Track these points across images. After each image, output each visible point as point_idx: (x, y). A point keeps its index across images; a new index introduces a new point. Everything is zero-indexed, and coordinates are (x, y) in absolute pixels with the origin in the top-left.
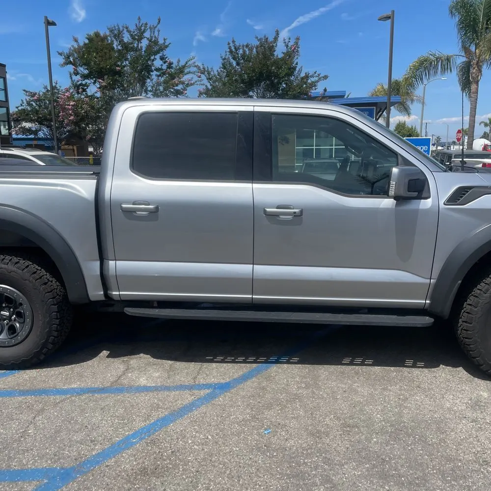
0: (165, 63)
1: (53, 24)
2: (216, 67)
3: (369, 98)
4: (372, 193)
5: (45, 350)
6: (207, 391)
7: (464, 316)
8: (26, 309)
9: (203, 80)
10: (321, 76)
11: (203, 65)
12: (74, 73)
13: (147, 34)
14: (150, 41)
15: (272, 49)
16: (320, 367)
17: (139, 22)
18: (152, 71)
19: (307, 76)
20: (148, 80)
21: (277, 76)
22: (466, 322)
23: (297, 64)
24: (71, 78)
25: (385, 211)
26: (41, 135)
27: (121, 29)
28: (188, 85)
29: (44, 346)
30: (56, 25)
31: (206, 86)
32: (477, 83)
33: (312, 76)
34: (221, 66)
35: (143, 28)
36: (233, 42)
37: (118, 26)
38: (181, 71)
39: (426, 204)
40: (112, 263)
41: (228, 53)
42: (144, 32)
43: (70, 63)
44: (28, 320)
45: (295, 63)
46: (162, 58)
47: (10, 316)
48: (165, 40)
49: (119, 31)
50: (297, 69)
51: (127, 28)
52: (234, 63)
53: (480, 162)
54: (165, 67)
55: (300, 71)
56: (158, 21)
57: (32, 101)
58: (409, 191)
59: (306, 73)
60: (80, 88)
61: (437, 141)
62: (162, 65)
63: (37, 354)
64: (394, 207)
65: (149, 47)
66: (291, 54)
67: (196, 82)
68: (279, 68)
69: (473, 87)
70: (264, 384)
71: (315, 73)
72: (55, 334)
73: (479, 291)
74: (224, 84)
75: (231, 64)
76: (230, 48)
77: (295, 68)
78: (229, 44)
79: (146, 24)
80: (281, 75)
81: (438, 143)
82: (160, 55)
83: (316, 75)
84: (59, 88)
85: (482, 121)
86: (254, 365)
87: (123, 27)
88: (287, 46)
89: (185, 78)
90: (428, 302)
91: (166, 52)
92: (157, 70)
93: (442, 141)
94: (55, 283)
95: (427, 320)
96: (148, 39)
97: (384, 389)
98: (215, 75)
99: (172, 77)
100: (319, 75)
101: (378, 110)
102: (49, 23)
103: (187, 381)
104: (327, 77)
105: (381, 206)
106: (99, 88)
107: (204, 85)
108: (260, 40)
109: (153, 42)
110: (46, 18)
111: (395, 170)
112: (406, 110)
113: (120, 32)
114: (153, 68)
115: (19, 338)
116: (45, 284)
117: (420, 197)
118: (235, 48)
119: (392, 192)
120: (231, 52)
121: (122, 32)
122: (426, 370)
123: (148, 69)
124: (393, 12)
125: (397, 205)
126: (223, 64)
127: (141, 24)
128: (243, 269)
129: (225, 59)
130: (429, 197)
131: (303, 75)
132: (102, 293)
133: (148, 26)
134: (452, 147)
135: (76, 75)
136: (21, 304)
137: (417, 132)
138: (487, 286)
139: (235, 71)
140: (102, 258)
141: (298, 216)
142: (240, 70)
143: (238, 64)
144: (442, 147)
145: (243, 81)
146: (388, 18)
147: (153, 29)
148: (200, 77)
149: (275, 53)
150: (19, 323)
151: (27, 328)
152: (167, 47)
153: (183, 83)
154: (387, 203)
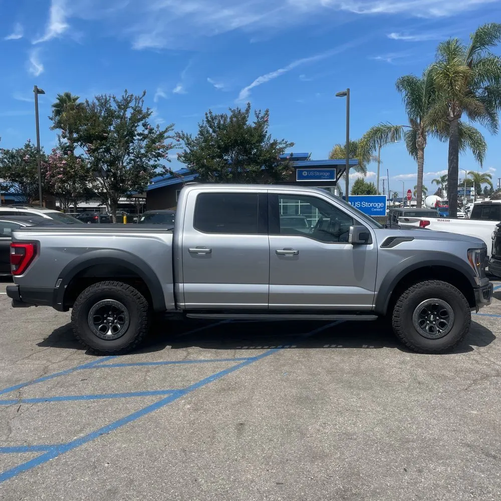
0: (146, 129)
1: (42, 92)
2: (194, 134)
3: (329, 160)
4: (339, 241)
5: (137, 341)
6: (244, 361)
7: (395, 313)
8: (126, 315)
9: (181, 144)
10: (287, 143)
11: (182, 132)
12: (63, 136)
13: (132, 104)
14: (135, 110)
15: (244, 119)
16: (311, 349)
17: (126, 94)
18: (135, 136)
19: (275, 143)
20: (131, 144)
21: (249, 143)
22: (396, 317)
23: (266, 132)
24: (60, 141)
25: (347, 251)
26: (12, 190)
27: (108, 99)
28: (167, 148)
29: (136, 338)
30: (44, 93)
31: (185, 150)
32: (423, 150)
33: (280, 143)
34: (199, 133)
35: (129, 99)
36: (210, 113)
37: (105, 96)
38: (161, 136)
39: (371, 247)
40: (181, 285)
41: (205, 122)
42: (130, 101)
43: (61, 127)
44: (127, 322)
45: (265, 131)
46: (145, 125)
47: (113, 321)
48: (148, 109)
49: (106, 100)
50: (267, 137)
51: (114, 98)
52: (211, 130)
53: (418, 220)
54: (146, 132)
55: (269, 138)
56: (143, 94)
57: (5, 158)
58: (360, 239)
59: (274, 140)
60: (68, 150)
61: (395, 197)
62: (144, 131)
63: (131, 344)
64: (352, 249)
65: (133, 115)
66: (261, 124)
67: (175, 146)
68: (251, 135)
69: (420, 153)
70: (278, 357)
71: (283, 140)
72: (144, 331)
73: (402, 298)
74: (202, 149)
75: (208, 132)
76: (207, 118)
77: (265, 136)
78: (206, 114)
79: (132, 95)
80: (253, 142)
81: (395, 198)
82: (143, 122)
83: (284, 142)
84: (32, 146)
85: (434, 179)
86: (269, 350)
87: (110, 97)
88: (258, 117)
89: (166, 142)
90: (374, 306)
91: (148, 120)
92: (139, 135)
93: (400, 196)
94: (143, 299)
95: (374, 317)
96: (132, 108)
97: (350, 357)
98: (193, 141)
99: (154, 142)
100: (286, 142)
101: (338, 171)
102: (38, 92)
103: (230, 357)
104: (293, 145)
105: (345, 248)
106: (88, 151)
107: (182, 148)
108: (233, 111)
109: (137, 111)
110: (36, 87)
111: (352, 228)
112: (363, 170)
113: (106, 102)
114: (136, 133)
115: (120, 334)
116: (139, 298)
117: (366, 243)
118: (212, 118)
119: (350, 240)
120: (208, 121)
121: (108, 101)
122: (375, 349)
123: (131, 134)
124: (349, 90)
125: (353, 247)
126: (200, 131)
127: (127, 96)
128: (263, 288)
129: (202, 127)
130: (372, 243)
131: (272, 141)
132: (174, 304)
133: (134, 98)
134: (408, 202)
135: (64, 138)
136: (123, 312)
137: (375, 188)
138: (407, 295)
139: (212, 137)
140: (175, 282)
141: (296, 254)
142: (215, 136)
143: (214, 131)
144: (399, 202)
145: (219, 147)
146: (344, 94)
147: (138, 99)
148: (178, 141)
149: (247, 123)
150: (120, 324)
151: (126, 327)
152: (149, 115)
153: (163, 147)
154: (348, 247)
